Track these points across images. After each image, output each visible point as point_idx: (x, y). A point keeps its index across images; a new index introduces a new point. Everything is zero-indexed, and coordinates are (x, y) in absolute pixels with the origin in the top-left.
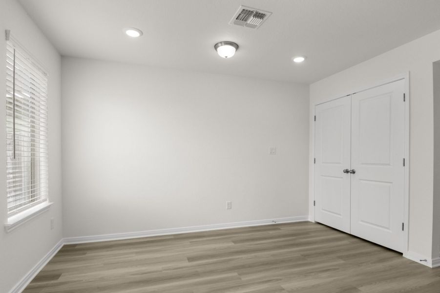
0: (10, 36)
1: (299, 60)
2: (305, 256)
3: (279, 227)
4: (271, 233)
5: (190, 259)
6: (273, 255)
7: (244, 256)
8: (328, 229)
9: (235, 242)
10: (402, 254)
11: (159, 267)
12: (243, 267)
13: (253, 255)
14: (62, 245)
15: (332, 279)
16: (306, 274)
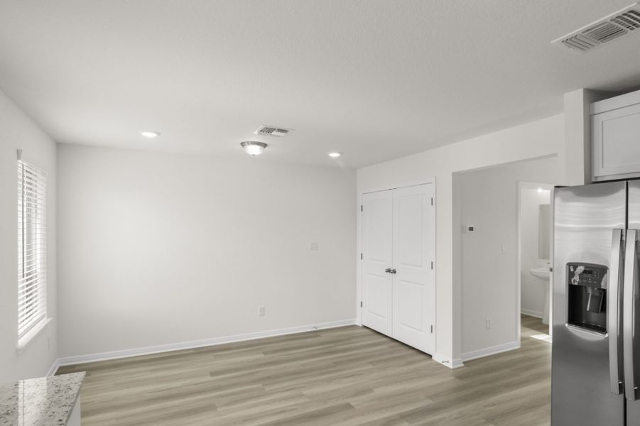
0: (22, 155)
1: (334, 155)
2: (336, 364)
3: (319, 334)
4: (309, 341)
5: (213, 374)
6: (304, 365)
7: (272, 368)
8: (373, 333)
9: (265, 353)
10: (431, 356)
11: (178, 384)
12: (269, 378)
13: (282, 366)
14: (58, 367)
15: (352, 384)
16: (329, 381)
